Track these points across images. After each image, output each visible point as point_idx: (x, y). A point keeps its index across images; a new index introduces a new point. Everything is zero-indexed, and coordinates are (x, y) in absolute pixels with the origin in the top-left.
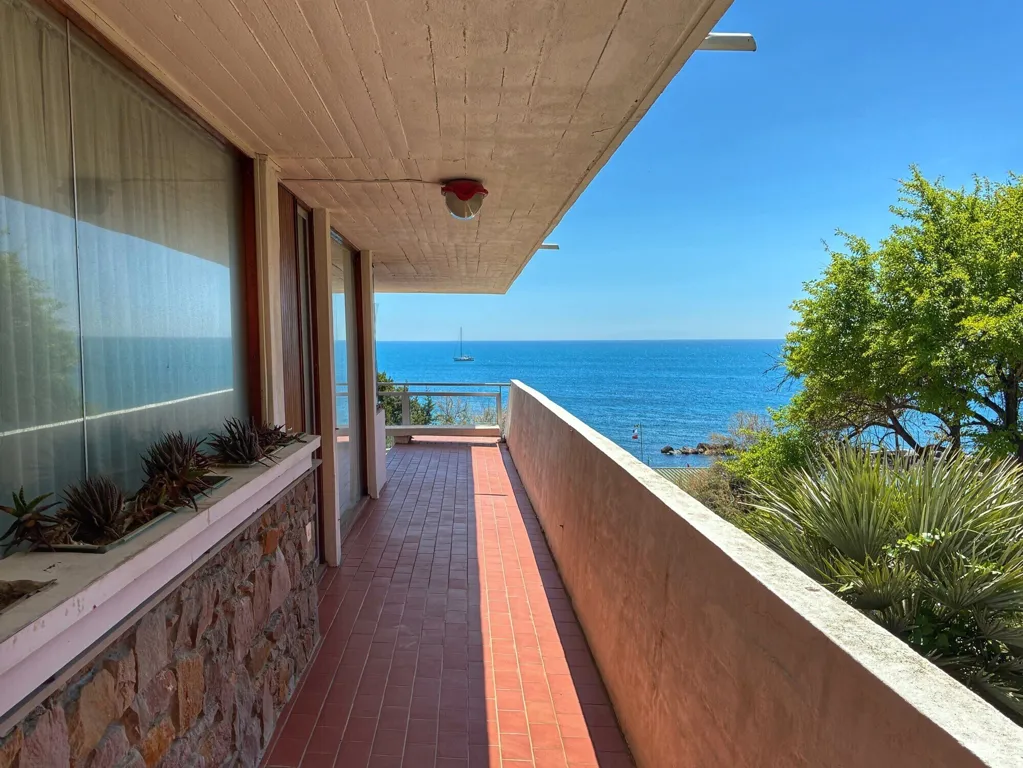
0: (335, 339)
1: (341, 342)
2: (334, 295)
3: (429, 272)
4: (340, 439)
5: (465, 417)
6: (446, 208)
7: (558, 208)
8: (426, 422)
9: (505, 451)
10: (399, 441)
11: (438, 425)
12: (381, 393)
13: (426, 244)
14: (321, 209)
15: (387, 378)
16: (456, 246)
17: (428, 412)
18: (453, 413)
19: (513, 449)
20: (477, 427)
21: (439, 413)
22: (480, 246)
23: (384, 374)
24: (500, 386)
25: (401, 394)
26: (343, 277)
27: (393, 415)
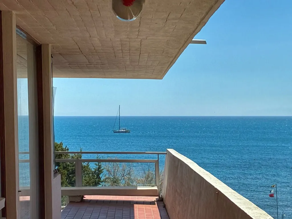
0: (19, 114)
1: (24, 117)
2: (18, 80)
3: (99, 61)
4: (22, 198)
5: (129, 179)
6: (112, 11)
7: (204, 12)
8: (96, 184)
9: (162, 208)
10: (73, 200)
11: (107, 186)
12: (57, 160)
13: (96, 39)
14: (9, 12)
15: (64, 147)
16: (121, 41)
17: (98, 175)
18: (119, 175)
19: (169, 206)
20: (139, 188)
21: (107, 176)
22: (141, 42)
23: (61, 144)
24: (158, 154)
25: (75, 161)
26: (26, 65)
27: (68, 177)
